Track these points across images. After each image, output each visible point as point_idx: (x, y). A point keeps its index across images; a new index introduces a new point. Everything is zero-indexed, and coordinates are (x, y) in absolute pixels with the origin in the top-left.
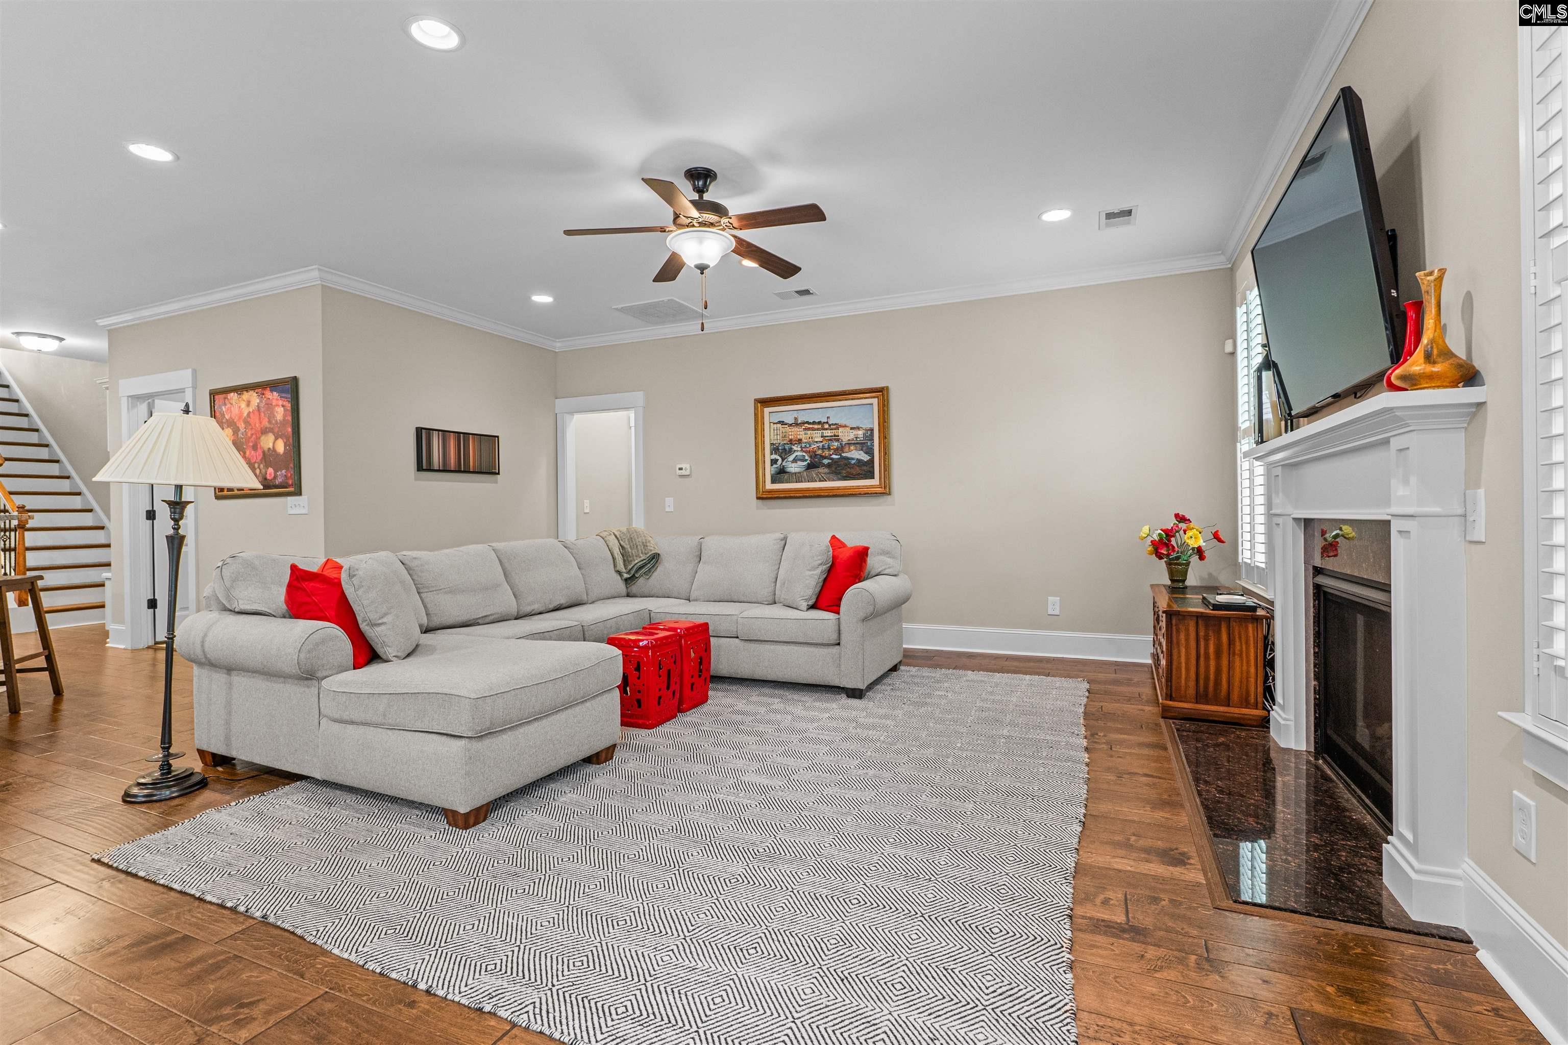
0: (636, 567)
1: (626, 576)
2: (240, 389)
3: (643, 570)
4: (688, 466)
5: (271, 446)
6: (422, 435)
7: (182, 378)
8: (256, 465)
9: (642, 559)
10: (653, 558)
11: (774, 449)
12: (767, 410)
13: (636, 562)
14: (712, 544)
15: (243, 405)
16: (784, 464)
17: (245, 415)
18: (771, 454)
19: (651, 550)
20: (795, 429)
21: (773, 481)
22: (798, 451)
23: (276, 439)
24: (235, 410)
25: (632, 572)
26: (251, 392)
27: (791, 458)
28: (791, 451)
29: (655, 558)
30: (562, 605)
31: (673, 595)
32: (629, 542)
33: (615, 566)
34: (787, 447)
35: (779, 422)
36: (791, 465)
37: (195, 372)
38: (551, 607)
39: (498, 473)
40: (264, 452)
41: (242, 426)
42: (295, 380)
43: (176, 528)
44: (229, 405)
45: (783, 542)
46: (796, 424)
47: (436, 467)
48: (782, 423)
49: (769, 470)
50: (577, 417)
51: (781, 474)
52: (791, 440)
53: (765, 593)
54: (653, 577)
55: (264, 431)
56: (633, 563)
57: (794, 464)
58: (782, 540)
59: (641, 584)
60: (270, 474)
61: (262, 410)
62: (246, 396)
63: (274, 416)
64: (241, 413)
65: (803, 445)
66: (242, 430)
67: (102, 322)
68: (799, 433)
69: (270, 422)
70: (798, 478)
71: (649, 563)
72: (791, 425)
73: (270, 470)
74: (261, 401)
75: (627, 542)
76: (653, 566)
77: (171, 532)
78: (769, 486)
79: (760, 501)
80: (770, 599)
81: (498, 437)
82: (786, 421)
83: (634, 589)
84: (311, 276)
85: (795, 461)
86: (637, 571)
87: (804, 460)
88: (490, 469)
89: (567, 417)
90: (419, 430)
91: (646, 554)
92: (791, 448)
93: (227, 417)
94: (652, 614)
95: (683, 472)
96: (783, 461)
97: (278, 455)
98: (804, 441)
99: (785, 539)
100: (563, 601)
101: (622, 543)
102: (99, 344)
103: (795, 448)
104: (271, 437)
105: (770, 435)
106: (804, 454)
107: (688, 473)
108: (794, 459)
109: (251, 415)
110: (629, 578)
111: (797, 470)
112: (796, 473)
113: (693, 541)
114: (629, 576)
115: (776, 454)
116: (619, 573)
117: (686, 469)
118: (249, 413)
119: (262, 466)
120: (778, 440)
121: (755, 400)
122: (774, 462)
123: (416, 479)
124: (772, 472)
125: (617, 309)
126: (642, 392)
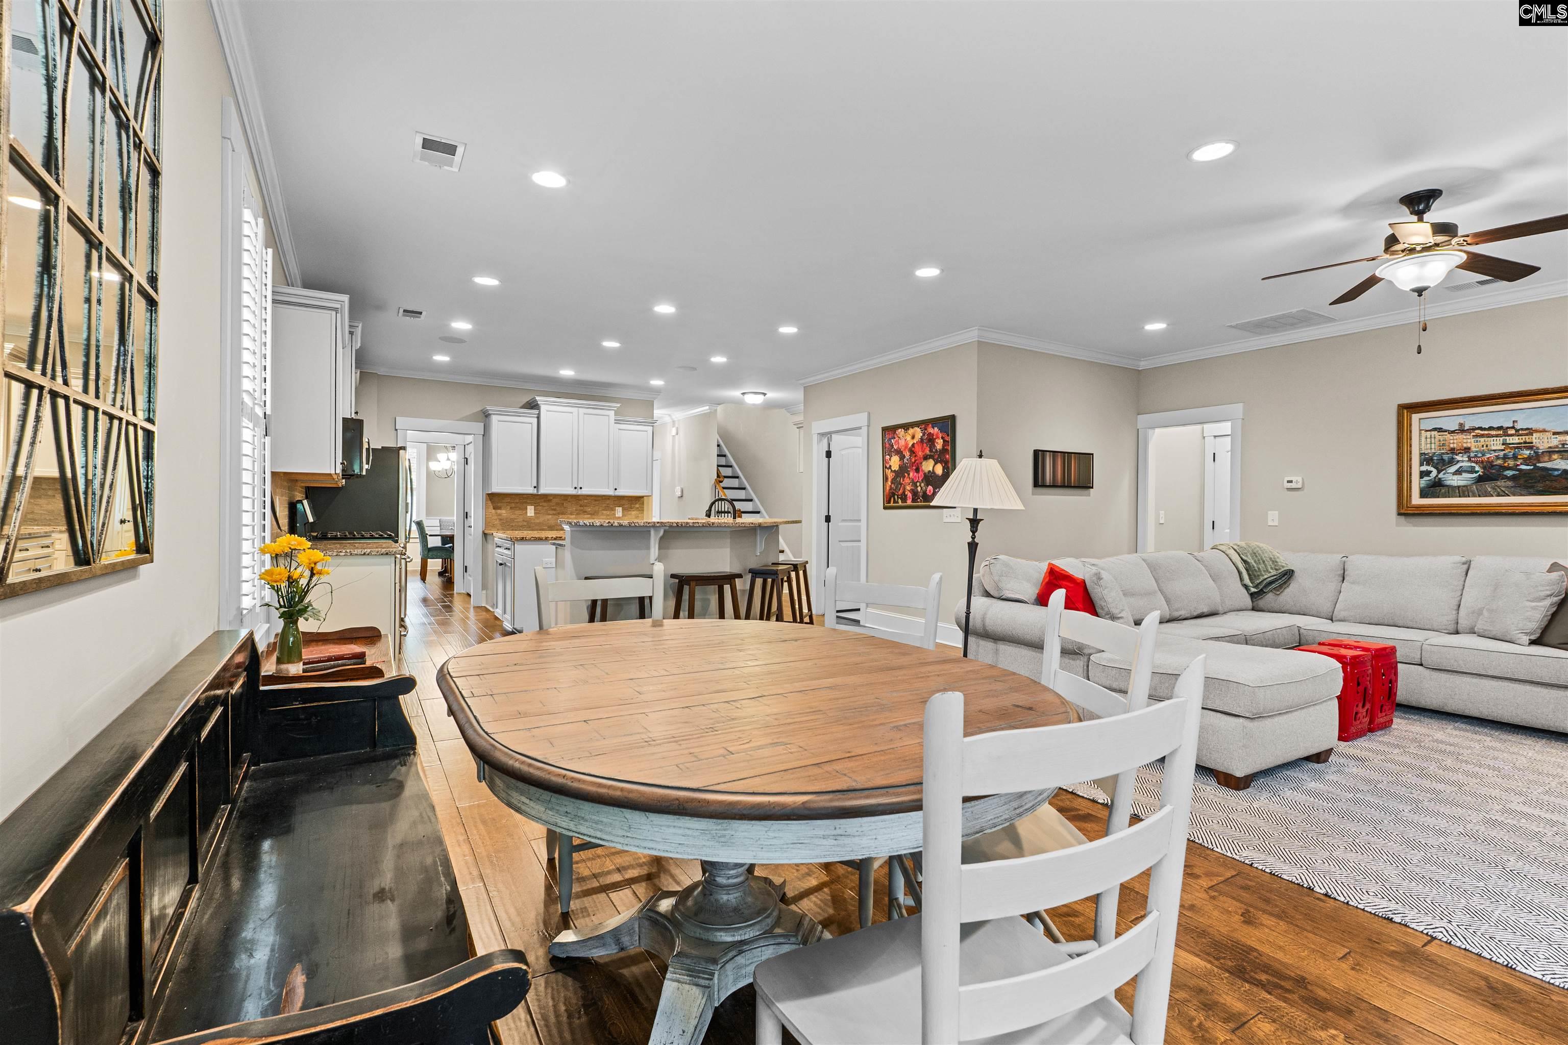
0: (1265, 582)
1: (1253, 590)
2: (906, 427)
3: (1273, 586)
4: (1300, 479)
5: (931, 469)
6: (1038, 456)
7: (861, 419)
8: (918, 484)
9: (1272, 574)
10: (1285, 574)
11: (1425, 460)
12: (1415, 417)
13: (1266, 577)
14: (1359, 563)
15: (909, 438)
16: (1441, 476)
17: (910, 445)
18: (1421, 464)
19: (1283, 567)
20: (1460, 437)
21: (1423, 494)
22: (1463, 461)
23: (936, 464)
24: (902, 442)
25: (1261, 587)
26: (916, 428)
27: (1453, 469)
28: (1452, 462)
29: (1288, 575)
30: (1203, 613)
31: (1311, 613)
32: (1252, 557)
33: (1241, 579)
34: (1446, 457)
35: (1435, 429)
36: (1451, 477)
37: (869, 414)
38: (1195, 614)
39: (1092, 488)
40: (925, 474)
41: (907, 454)
42: (953, 418)
43: (973, 538)
44: (897, 438)
45: (1466, 566)
46: (1462, 430)
47: (1048, 484)
48: (1440, 430)
49: (1417, 484)
50: (1158, 431)
51: (1435, 488)
52: (1453, 449)
53: (1447, 620)
54: (1283, 594)
55: (926, 458)
56: (1262, 578)
57: (1455, 477)
58: (1464, 564)
59: (1269, 599)
60: (930, 491)
61: (925, 441)
62: (911, 431)
63: (935, 446)
64: (907, 444)
65: (1472, 455)
66: (907, 457)
67: (801, 382)
68: (1468, 441)
69: (931, 451)
70: (1462, 491)
71: (1280, 579)
72: (1453, 432)
73: (930, 488)
74: (924, 435)
75: (1249, 556)
76: (1285, 583)
77: (970, 540)
78: (1416, 500)
79: (1402, 519)
80: (1452, 628)
81: (1093, 454)
82: (1445, 428)
83: (1261, 603)
84: (972, 335)
85: (1458, 472)
86: (1266, 586)
87: (1472, 471)
88: (1084, 484)
89: (1150, 431)
90: (1036, 453)
91: (1276, 570)
92: (1453, 458)
93: (895, 447)
94: (1302, 631)
95: (1293, 485)
96: (1439, 472)
97: (937, 476)
98: (1473, 449)
99: (1468, 564)
100: (1205, 610)
101: (1243, 557)
102: (794, 395)
103: (1458, 458)
104: (931, 462)
105: (1420, 445)
106: (1473, 464)
107: (1299, 486)
108: (1456, 471)
109: (916, 445)
110: (1255, 593)
111: (1461, 483)
112: (1459, 487)
113: (1335, 559)
114: (1255, 590)
115: (1428, 464)
116: (1246, 587)
117: (1297, 482)
118: (913, 444)
119: (923, 485)
120: (1432, 448)
121: (1399, 405)
122: (1423, 474)
123: (1033, 494)
124: (1422, 486)
125: (1231, 326)
126: (1242, 404)
